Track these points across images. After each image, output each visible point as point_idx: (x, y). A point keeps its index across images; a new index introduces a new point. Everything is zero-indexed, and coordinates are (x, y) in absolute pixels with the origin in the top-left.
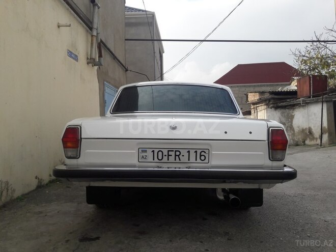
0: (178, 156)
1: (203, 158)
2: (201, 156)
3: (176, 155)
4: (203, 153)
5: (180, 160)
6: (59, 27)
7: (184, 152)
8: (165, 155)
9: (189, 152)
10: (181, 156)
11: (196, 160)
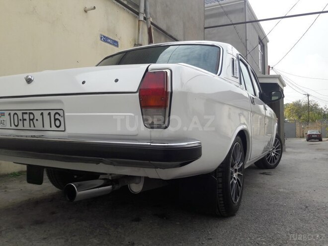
0: (32, 120)
1: (58, 123)
2: (55, 120)
3: (30, 120)
4: (57, 116)
5: (34, 127)
6: (86, 11)
7: (37, 115)
8: (20, 120)
9: (42, 114)
10: (35, 121)
11: (51, 127)
